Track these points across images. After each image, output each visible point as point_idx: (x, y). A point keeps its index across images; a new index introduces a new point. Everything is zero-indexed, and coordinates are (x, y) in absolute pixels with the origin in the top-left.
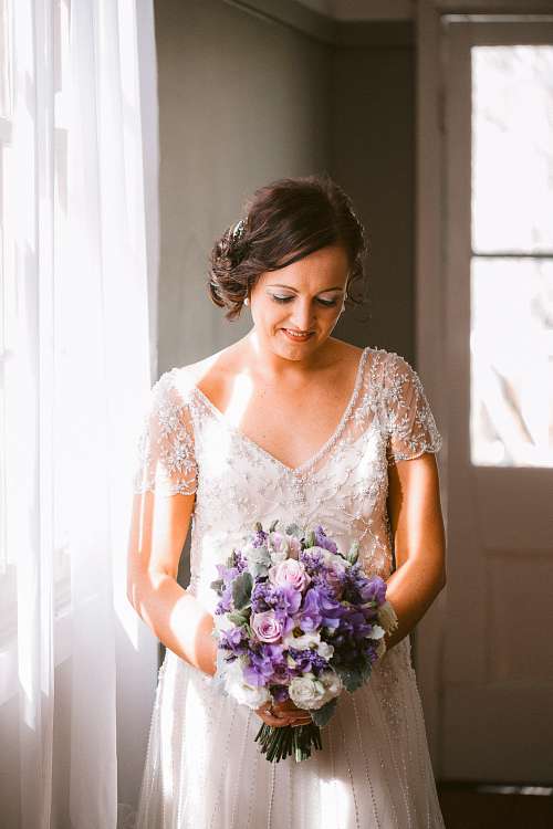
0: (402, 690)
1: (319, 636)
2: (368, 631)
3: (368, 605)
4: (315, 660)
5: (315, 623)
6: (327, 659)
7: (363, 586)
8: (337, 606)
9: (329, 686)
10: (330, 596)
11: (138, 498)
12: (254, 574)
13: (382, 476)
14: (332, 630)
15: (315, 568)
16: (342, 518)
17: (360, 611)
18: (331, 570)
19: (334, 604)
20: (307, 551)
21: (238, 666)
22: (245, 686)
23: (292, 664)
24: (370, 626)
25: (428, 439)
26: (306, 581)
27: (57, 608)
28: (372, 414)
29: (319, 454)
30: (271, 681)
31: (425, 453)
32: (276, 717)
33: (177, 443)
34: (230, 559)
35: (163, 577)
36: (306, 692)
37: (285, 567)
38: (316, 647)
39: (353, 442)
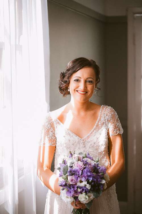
0: (113, 200)
1: (87, 182)
2: (101, 181)
3: (101, 174)
4: (86, 189)
5: (85, 179)
6: (89, 189)
7: (99, 168)
8: (91, 174)
9: (90, 197)
10: (90, 171)
11: (40, 147)
12: (69, 166)
13: (106, 140)
14: (90, 181)
15: (86, 164)
16: (95, 152)
17: (99, 175)
18: (90, 164)
19: (91, 173)
20: (84, 159)
21: (65, 191)
22: (67, 197)
23: (79, 190)
24: (101, 180)
25: (119, 130)
26: (83, 167)
27: (19, 177)
28: (103, 123)
29: (89, 134)
30: (74, 195)
31: (119, 134)
32: (77, 206)
33: (50, 132)
34: (63, 162)
35: (46, 168)
36: (83, 198)
37: (78, 163)
38: (86, 185)
39: (98, 131)
